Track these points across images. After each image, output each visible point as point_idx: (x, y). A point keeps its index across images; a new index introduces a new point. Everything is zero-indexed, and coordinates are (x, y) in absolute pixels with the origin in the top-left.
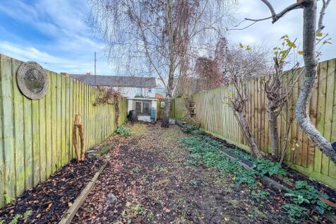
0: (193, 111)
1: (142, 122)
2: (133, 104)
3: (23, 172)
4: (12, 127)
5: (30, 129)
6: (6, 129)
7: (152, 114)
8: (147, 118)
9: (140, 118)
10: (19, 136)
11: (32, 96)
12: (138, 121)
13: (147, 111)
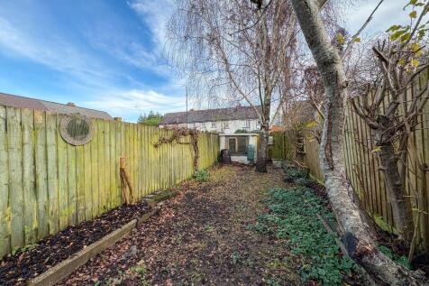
0: (302, 149)
1: (236, 164)
2: (226, 141)
3: (67, 209)
4: (56, 170)
5: (74, 171)
6: (50, 171)
7: (249, 153)
8: (243, 159)
9: (234, 158)
10: (63, 177)
11: (76, 143)
12: (231, 162)
13: (244, 150)
